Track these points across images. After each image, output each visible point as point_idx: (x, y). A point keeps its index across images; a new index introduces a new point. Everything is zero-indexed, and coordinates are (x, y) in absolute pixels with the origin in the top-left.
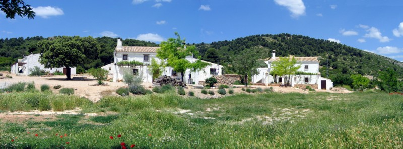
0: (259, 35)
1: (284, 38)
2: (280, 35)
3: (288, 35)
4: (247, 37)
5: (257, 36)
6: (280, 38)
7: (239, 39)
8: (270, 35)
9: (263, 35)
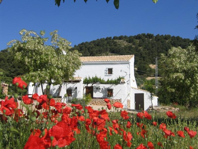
0: (110, 38)
1: (143, 41)
2: (138, 37)
3: (150, 36)
4: (94, 42)
5: (107, 39)
6: (138, 41)
7: (82, 44)
8: (126, 37)
9: (115, 38)
